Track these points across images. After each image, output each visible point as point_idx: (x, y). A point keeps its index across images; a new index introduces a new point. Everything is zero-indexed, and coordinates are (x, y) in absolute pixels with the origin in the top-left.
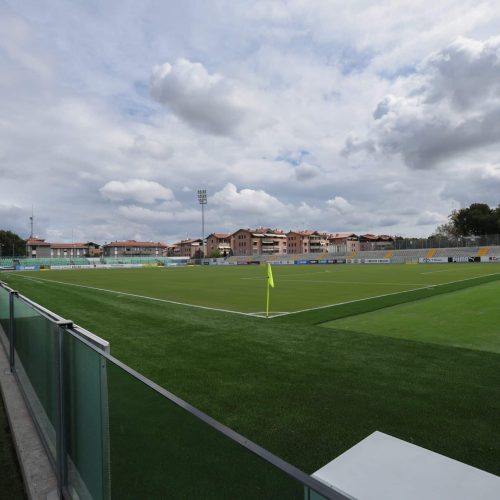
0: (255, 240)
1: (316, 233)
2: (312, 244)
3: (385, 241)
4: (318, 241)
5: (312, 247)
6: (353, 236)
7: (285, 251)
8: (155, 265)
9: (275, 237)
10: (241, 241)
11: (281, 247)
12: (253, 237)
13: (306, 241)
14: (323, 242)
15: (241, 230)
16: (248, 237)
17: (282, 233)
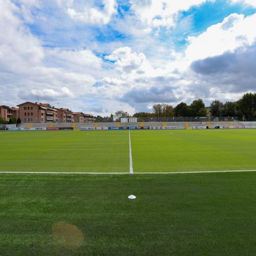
0: (42, 111)
1: (68, 110)
4: (70, 115)
5: (68, 119)
6: (82, 114)
9: (53, 110)
10: (27, 111)
11: (55, 118)
12: (40, 108)
13: (65, 115)
16: (35, 110)
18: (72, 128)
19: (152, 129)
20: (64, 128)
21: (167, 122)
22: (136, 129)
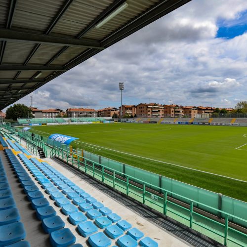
0: (149, 109)
1: (177, 106)
2: (175, 112)
3: (209, 110)
4: (178, 110)
5: (176, 113)
6: (195, 107)
7: (163, 115)
8: (99, 122)
9: (158, 108)
10: (141, 109)
11: (161, 113)
12: (148, 108)
13: (172, 110)
14: (181, 110)
15: (141, 104)
16: (145, 107)
17: (161, 106)
18: (156, 122)
19: (213, 124)
20: (152, 122)
21: (238, 118)
22: (199, 124)
